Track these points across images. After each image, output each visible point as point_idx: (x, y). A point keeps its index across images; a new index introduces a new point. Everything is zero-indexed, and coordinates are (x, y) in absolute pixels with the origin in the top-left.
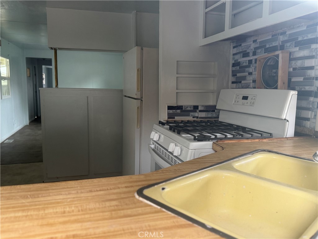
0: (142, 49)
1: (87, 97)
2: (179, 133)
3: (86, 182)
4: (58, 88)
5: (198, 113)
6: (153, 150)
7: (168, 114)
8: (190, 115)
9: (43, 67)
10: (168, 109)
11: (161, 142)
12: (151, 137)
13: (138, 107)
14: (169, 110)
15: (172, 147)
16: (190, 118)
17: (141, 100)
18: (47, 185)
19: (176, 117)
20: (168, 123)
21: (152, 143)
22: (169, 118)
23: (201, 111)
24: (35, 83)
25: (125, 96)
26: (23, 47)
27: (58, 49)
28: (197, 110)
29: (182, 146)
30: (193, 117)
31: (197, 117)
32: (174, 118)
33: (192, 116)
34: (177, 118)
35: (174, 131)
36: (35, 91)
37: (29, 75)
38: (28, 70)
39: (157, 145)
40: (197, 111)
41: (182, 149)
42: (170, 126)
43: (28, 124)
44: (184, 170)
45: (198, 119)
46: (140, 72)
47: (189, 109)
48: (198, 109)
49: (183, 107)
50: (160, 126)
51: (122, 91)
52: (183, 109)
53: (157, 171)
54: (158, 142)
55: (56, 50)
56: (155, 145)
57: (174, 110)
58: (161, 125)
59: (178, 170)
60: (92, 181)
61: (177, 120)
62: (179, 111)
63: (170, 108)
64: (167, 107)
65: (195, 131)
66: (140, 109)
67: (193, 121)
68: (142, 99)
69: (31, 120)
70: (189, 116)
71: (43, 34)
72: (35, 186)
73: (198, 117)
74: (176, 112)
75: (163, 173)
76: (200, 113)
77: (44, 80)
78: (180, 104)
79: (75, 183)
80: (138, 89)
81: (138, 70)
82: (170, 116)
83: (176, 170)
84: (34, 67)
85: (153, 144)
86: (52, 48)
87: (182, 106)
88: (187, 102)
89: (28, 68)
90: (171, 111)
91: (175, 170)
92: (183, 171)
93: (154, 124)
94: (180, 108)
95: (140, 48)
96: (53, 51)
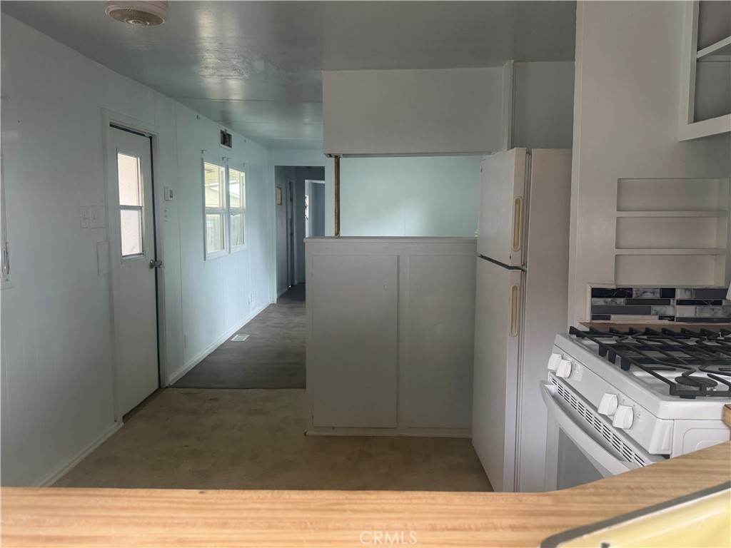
0: (529, 153)
1: (398, 257)
2: (626, 367)
3: (420, 498)
4: (339, 237)
5: (674, 306)
6: (554, 397)
7: (593, 307)
8: (653, 312)
9: (307, 181)
10: (593, 296)
11: (576, 381)
12: (551, 366)
13: (513, 288)
14: (595, 299)
15: (607, 404)
16: (651, 320)
17: (523, 270)
18: (341, 497)
19: (613, 317)
20: (593, 333)
21: (551, 380)
22: (594, 318)
23: (681, 302)
24: (290, 217)
25: (482, 257)
26: (270, 145)
27: (342, 156)
28: (672, 300)
29: (636, 404)
30: (661, 318)
31: (672, 318)
32: (609, 318)
33: (657, 314)
34: (616, 319)
35: (612, 360)
36: (289, 233)
37: (279, 201)
38: (279, 191)
39: (565, 387)
40: (672, 303)
41: (637, 413)
42: (601, 345)
43: (275, 302)
44: (653, 491)
45: (675, 323)
46: (523, 206)
47: (648, 296)
48: (674, 297)
49: (634, 292)
50: (572, 340)
51: (474, 242)
52: (634, 296)
53: (584, 488)
54: (567, 380)
55: (337, 158)
56: (560, 387)
57: (610, 299)
58: (574, 336)
59: (637, 488)
60: (433, 498)
61: (616, 322)
62: (621, 301)
63: (597, 293)
64: (589, 291)
65: (672, 364)
66: (520, 292)
67: (660, 331)
68: (524, 268)
69: (281, 294)
70: (649, 313)
71: (307, 120)
72: (318, 497)
73: (674, 317)
74: (614, 304)
75: (599, 495)
76: (678, 307)
77: (308, 207)
78: (625, 283)
79: (397, 499)
80: (515, 245)
81: (517, 202)
82: (597, 313)
83: (632, 489)
84: (290, 183)
85: (554, 381)
86: (330, 155)
87: (631, 289)
88: (644, 278)
89: (278, 187)
90: (600, 302)
91: (629, 488)
92: (650, 496)
93: (557, 335)
94: (624, 293)
95: (523, 150)
96: (333, 160)
